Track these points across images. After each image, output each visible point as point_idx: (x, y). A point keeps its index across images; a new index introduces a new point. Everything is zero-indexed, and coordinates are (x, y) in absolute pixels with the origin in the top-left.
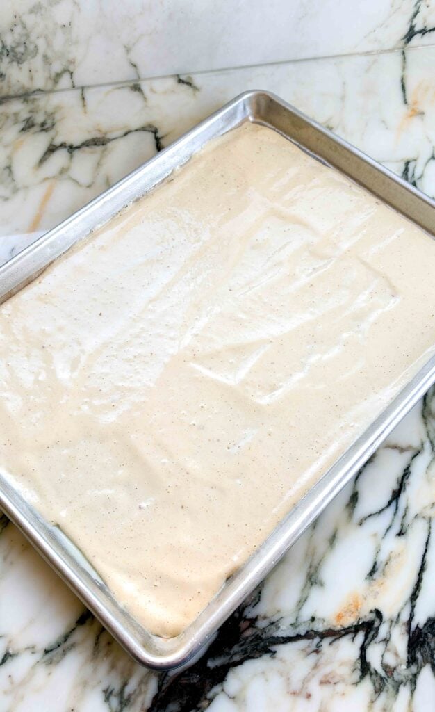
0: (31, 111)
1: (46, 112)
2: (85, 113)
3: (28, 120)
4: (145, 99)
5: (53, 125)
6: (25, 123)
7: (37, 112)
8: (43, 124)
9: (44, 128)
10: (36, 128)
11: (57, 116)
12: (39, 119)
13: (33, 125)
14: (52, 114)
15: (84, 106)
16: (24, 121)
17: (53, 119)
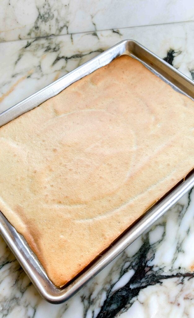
0: (49, 43)
1: (56, 44)
2: (73, 44)
3: (48, 47)
4: (99, 39)
5: (59, 49)
7: (52, 43)
8: (54, 49)
9: (55, 50)
10: (52, 50)
11: (61, 45)
12: (53, 46)
13: (50, 49)
14: (59, 44)
15: (72, 41)
16: (46, 47)
17: (59, 46)
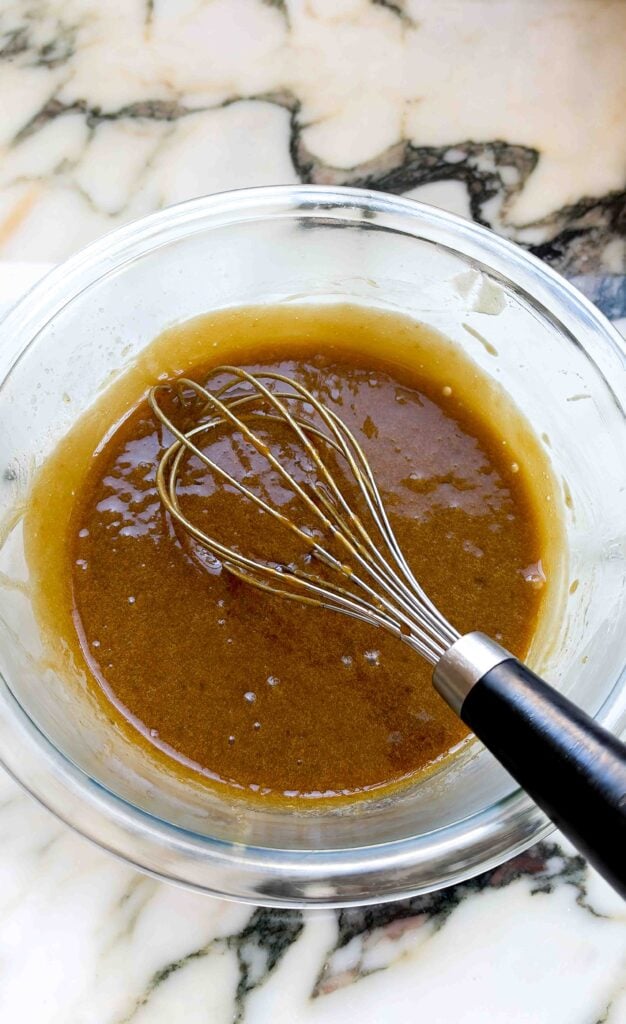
0: (28, 16)
1: (60, 23)
2: (147, 37)
3: (16, 34)
4: (288, 27)
5: (69, 54)
6: (9, 38)
7: (41, 19)
8: (47, 49)
9: (48, 57)
10: (30, 56)
11: (83, 36)
12: (41, 35)
13: (24, 48)
14: (74, 28)
15: (149, 21)
16: (7, 35)
17: (73, 41)
